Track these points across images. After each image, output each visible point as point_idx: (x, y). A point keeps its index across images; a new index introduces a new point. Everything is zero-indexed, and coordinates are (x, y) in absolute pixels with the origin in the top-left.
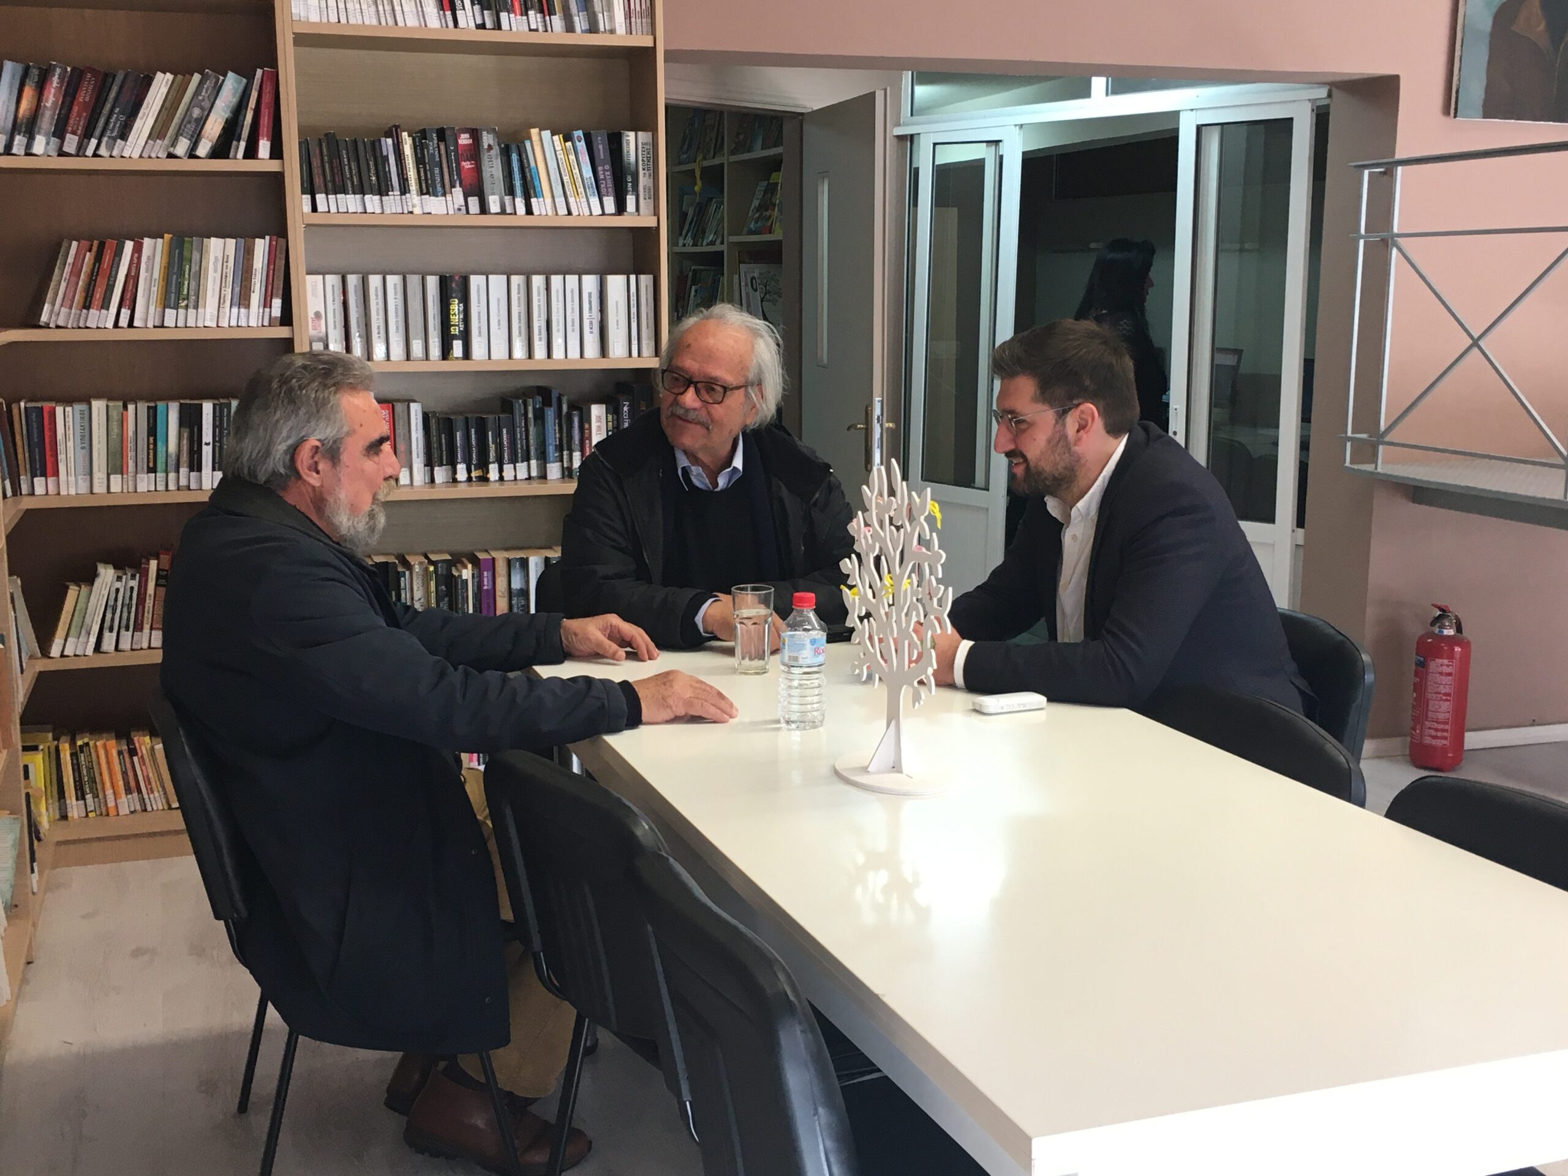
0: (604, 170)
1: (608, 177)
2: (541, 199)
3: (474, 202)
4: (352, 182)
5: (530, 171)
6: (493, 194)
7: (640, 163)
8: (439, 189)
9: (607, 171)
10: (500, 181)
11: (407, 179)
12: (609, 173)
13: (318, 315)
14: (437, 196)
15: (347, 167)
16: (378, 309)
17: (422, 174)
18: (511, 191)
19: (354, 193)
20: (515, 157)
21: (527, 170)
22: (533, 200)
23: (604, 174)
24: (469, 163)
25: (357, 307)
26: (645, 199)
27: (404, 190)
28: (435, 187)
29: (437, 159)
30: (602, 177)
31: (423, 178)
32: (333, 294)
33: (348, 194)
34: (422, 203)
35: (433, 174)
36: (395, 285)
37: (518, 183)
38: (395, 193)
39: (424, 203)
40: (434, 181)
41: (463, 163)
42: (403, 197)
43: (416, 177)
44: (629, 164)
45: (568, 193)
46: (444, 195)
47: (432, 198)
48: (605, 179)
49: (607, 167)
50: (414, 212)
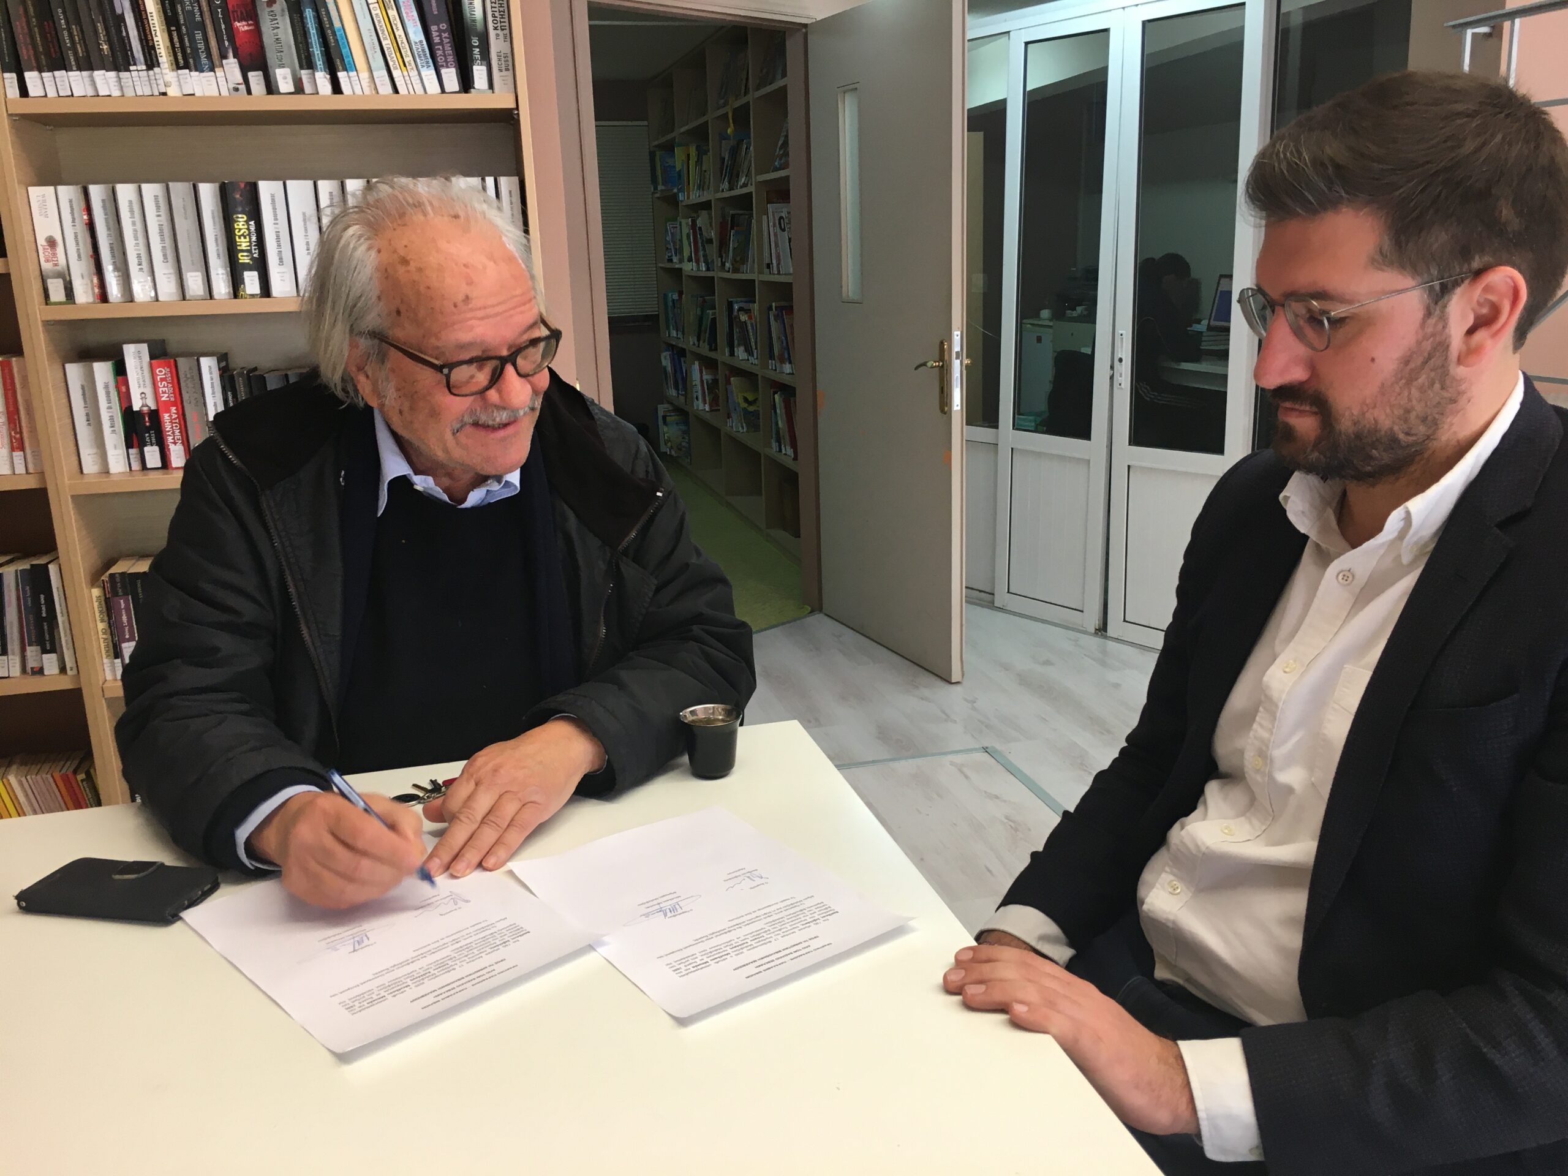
0: (439, 30)
1: (446, 41)
2: (353, 74)
3: (256, 78)
4: (76, 54)
5: (334, 34)
6: (282, 66)
7: (490, 19)
8: (204, 60)
9: (444, 31)
10: (290, 47)
11: (153, 47)
12: (446, 35)
13: (51, 243)
14: (202, 71)
15: (66, 33)
16: (135, 231)
17: (176, 39)
18: (308, 63)
19: (80, 69)
20: (309, 13)
21: (329, 31)
22: (341, 75)
23: (440, 36)
24: (244, 23)
25: (109, 229)
26: (501, 70)
27: (152, 63)
28: (197, 58)
29: (198, 18)
30: (437, 40)
31: (177, 45)
32: (72, 213)
33: (72, 70)
34: (179, 80)
35: (192, 40)
36: (156, 197)
37: (317, 51)
38: (139, 68)
39: (181, 81)
40: (195, 50)
41: (237, 24)
42: (151, 72)
43: (169, 44)
44: (474, 21)
45: (391, 64)
46: (212, 69)
47: (195, 74)
48: (441, 43)
49: (444, 26)
50: (168, 93)
